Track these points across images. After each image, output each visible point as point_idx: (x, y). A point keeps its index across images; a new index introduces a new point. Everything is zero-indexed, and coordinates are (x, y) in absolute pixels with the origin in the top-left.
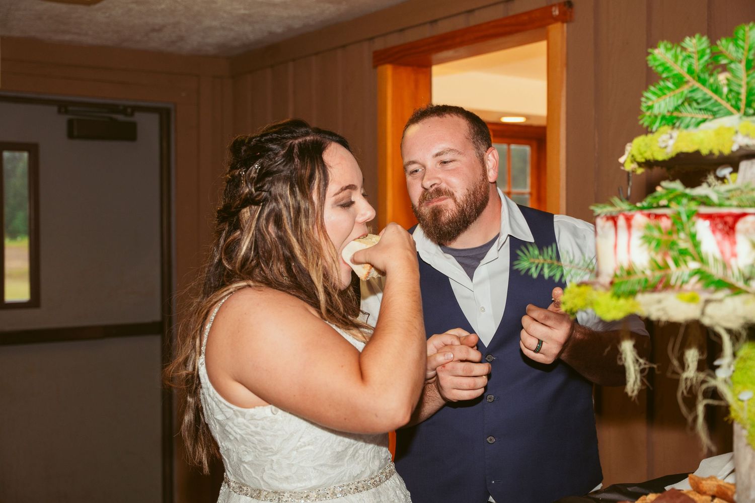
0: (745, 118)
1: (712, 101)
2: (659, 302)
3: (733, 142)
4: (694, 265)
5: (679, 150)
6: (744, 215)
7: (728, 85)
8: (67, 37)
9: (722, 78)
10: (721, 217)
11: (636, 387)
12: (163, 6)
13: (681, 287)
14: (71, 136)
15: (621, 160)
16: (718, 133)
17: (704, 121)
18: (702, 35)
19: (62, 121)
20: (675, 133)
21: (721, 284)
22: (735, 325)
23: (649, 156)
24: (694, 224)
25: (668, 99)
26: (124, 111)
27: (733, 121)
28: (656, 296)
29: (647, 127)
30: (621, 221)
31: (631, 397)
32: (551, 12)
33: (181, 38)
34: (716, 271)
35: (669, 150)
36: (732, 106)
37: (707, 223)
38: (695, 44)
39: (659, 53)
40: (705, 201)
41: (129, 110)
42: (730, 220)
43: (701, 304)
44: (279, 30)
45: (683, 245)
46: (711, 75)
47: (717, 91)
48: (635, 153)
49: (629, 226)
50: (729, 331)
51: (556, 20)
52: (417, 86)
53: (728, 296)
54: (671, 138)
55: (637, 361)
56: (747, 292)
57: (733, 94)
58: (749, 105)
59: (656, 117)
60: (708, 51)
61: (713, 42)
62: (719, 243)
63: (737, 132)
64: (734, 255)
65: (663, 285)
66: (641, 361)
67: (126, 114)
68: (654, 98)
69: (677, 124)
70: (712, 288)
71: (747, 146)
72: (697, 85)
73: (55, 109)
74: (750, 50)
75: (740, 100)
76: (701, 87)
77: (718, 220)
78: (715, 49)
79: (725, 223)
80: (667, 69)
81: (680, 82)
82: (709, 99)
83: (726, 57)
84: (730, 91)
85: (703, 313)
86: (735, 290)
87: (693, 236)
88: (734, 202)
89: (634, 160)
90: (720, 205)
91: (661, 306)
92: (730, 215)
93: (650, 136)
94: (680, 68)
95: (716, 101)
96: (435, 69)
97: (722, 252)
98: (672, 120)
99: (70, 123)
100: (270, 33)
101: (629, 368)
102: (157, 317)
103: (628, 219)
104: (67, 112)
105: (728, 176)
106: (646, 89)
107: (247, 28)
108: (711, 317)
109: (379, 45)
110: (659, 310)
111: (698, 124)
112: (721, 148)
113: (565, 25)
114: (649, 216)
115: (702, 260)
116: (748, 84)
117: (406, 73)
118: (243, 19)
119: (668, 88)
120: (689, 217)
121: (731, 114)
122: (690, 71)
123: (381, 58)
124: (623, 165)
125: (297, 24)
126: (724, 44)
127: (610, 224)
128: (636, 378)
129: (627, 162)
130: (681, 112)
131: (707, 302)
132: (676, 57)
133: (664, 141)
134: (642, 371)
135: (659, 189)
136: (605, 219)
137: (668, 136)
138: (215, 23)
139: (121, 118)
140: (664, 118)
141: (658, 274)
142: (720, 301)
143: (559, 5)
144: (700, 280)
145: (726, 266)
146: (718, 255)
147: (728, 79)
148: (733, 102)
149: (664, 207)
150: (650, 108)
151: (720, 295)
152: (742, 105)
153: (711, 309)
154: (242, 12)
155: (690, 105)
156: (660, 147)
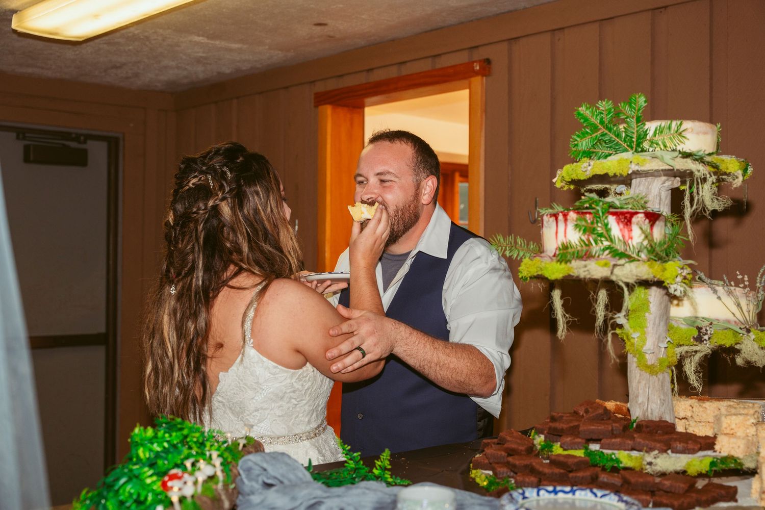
0: (635, 153)
1: (616, 142)
2: (585, 266)
3: (630, 168)
4: (606, 243)
5: (594, 173)
6: (637, 213)
7: (625, 132)
8: (30, 70)
9: (621, 127)
10: (623, 214)
11: (564, 333)
12: (131, 47)
13: (598, 256)
14: (27, 160)
15: (554, 180)
16: (619, 162)
17: (610, 155)
18: (609, 100)
19: (19, 146)
20: (592, 163)
21: (622, 255)
22: (631, 281)
23: (574, 177)
24: (606, 217)
25: (587, 140)
26: (77, 138)
27: (628, 155)
28: (583, 263)
29: (574, 158)
30: (561, 217)
31: (561, 340)
32: (473, 67)
33: (136, 75)
34: (620, 247)
35: (588, 173)
36: (628, 146)
37: (614, 217)
38: (604, 105)
39: (582, 110)
40: (611, 206)
41: (82, 138)
42: (628, 216)
43: (611, 268)
44: (228, 71)
45: (600, 230)
46: (615, 125)
47: (618, 135)
48: (564, 174)
49: (566, 220)
50: (627, 284)
51: (477, 73)
52: (352, 125)
53: (626, 262)
54: (589, 165)
55: (565, 315)
56: (639, 260)
57: (628, 138)
58: (638, 145)
59: (580, 151)
60: (613, 110)
61: (616, 104)
62: (621, 230)
63: (631, 162)
64: (631, 238)
65: (587, 256)
66: (567, 315)
67: (79, 142)
68: (578, 139)
69: (592, 158)
70: (617, 258)
71: (638, 171)
72: (606, 131)
73: (14, 135)
74: (639, 110)
75: (633, 142)
76: (609, 133)
77: (621, 217)
78: (617, 109)
79: (625, 218)
80: (586, 120)
81: (595, 129)
82: (614, 141)
83: (624, 114)
84: (627, 136)
85: (612, 273)
86: (631, 259)
87: (606, 225)
88: (630, 206)
89: (563, 179)
90: (622, 208)
91: (586, 269)
92: (628, 213)
93: (575, 164)
94: (596, 121)
95: (618, 142)
96: (368, 110)
97: (623, 236)
98: (589, 154)
99: (27, 149)
100: (219, 73)
101: (559, 320)
102: (102, 329)
103: (565, 216)
104: (24, 138)
105: (624, 192)
106: (573, 133)
107: (200, 69)
108: (617, 276)
109: (320, 87)
110: (585, 271)
111: (606, 157)
112: (621, 172)
113: (484, 78)
114: (578, 213)
115: (611, 240)
116: (637, 131)
117: (342, 112)
118: (199, 61)
119: (587, 133)
120: (603, 214)
121: (627, 151)
122: (602, 122)
123: (322, 99)
124: (555, 183)
125: (245, 67)
126: (622, 105)
127: (553, 219)
128: (564, 327)
129: (558, 182)
130: (595, 149)
131: (615, 266)
132: (592, 113)
133: (585, 167)
134: (568, 323)
135: (583, 197)
136: (549, 216)
137: (588, 164)
138: (173, 64)
139: (73, 144)
140: (584, 152)
141: (585, 249)
142: (623, 265)
143: (480, 61)
144: (610, 253)
145: (625, 243)
146: (621, 238)
147: (625, 128)
148: (628, 143)
149: (587, 208)
150: (576, 145)
151: (622, 261)
152: (634, 146)
153: (617, 271)
154: (201, 54)
155: (601, 144)
156: (583, 171)
